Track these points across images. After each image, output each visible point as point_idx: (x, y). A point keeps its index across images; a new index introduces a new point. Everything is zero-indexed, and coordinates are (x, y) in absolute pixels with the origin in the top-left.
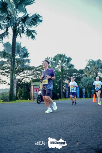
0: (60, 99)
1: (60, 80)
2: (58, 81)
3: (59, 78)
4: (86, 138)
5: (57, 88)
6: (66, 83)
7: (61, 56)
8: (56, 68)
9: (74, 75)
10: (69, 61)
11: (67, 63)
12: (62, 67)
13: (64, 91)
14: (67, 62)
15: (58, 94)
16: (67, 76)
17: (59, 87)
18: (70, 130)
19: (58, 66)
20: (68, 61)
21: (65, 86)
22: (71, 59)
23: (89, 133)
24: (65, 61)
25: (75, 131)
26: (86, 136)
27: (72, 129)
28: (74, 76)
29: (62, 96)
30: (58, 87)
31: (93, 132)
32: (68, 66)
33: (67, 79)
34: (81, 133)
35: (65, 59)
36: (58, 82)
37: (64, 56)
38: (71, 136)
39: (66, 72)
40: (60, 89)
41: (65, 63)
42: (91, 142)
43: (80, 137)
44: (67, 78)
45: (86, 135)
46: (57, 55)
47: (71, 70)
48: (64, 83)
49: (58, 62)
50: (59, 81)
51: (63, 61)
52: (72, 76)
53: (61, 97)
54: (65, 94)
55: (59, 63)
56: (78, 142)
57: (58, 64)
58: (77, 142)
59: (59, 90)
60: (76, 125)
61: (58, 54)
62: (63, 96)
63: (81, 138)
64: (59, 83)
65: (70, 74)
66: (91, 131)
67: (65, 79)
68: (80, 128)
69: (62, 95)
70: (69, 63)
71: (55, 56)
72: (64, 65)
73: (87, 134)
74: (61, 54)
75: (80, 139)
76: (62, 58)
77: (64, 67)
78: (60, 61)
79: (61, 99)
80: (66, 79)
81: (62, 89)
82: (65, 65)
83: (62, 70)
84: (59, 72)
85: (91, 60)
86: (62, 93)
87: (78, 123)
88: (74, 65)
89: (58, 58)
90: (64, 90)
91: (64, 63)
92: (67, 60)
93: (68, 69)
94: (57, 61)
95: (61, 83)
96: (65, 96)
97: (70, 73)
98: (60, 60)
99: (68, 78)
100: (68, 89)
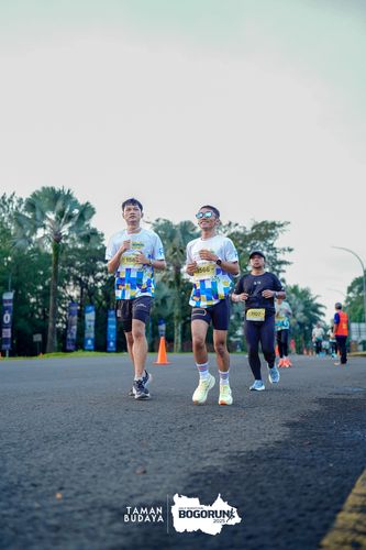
0: (44, 353)
1: (47, 283)
2: (41, 288)
3: (46, 276)
4: (94, 476)
5: (33, 312)
6: (71, 298)
7: (54, 197)
8: (34, 238)
9: (102, 271)
10: (86, 217)
11: (78, 222)
12: (57, 238)
13: (60, 325)
14: (76, 218)
15: (38, 338)
16: (75, 272)
17: (44, 311)
18: (47, 452)
19: (41, 232)
20: (82, 217)
21: (64, 309)
22: (93, 212)
23: (109, 459)
24: (70, 217)
25: (63, 455)
26: (98, 471)
27: (56, 448)
28: (99, 274)
29: (52, 343)
30: (40, 310)
31: (125, 458)
32: (82, 234)
33: (75, 284)
34: (83, 461)
35: (71, 210)
36: (39, 291)
37: (69, 197)
38: (44, 472)
39: (71, 257)
40: (46, 317)
41: (70, 224)
42: (109, 489)
43: (77, 475)
44: (76, 278)
45: (98, 468)
46: (40, 190)
47: (90, 251)
48: (61, 298)
49: (44, 216)
50: (45, 287)
51: (62, 217)
52: (94, 274)
53: (48, 347)
54: (62, 336)
55: (47, 222)
56: (63, 492)
57: (44, 226)
58: (61, 489)
59: (42, 323)
60: (74, 435)
61: (43, 188)
62: (56, 344)
63: (76, 478)
64: (45, 295)
65: (86, 265)
66: (121, 454)
67: (69, 281)
68: (83, 446)
69: (53, 340)
70: (86, 223)
71: (34, 195)
72: (65, 230)
73: (103, 464)
74: (57, 190)
75: (72, 482)
76: (59, 205)
77: (66, 237)
78: (52, 216)
79: (46, 355)
80: (71, 283)
81: (54, 317)
82: (70, 229)
83: (57, 248)
84: (48, 255)
85: (161, 222)
86: (53, 333)
87: (84, 429)
88: (103, 235)
89: (45, 203)
90: (63, 322)
91: (66, 222)
92: (76, 211)
93: (80, 246)
94: (38, 214)
95: (49, 294)
96: (65, 345)
97: (87, 260)
98: (53, 210)
99: (80, 279)
100: (76, 317)
